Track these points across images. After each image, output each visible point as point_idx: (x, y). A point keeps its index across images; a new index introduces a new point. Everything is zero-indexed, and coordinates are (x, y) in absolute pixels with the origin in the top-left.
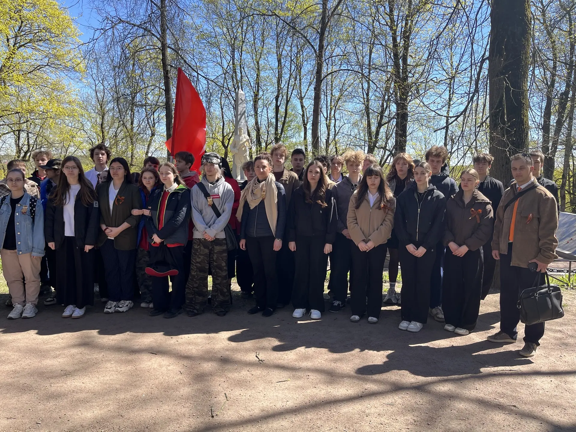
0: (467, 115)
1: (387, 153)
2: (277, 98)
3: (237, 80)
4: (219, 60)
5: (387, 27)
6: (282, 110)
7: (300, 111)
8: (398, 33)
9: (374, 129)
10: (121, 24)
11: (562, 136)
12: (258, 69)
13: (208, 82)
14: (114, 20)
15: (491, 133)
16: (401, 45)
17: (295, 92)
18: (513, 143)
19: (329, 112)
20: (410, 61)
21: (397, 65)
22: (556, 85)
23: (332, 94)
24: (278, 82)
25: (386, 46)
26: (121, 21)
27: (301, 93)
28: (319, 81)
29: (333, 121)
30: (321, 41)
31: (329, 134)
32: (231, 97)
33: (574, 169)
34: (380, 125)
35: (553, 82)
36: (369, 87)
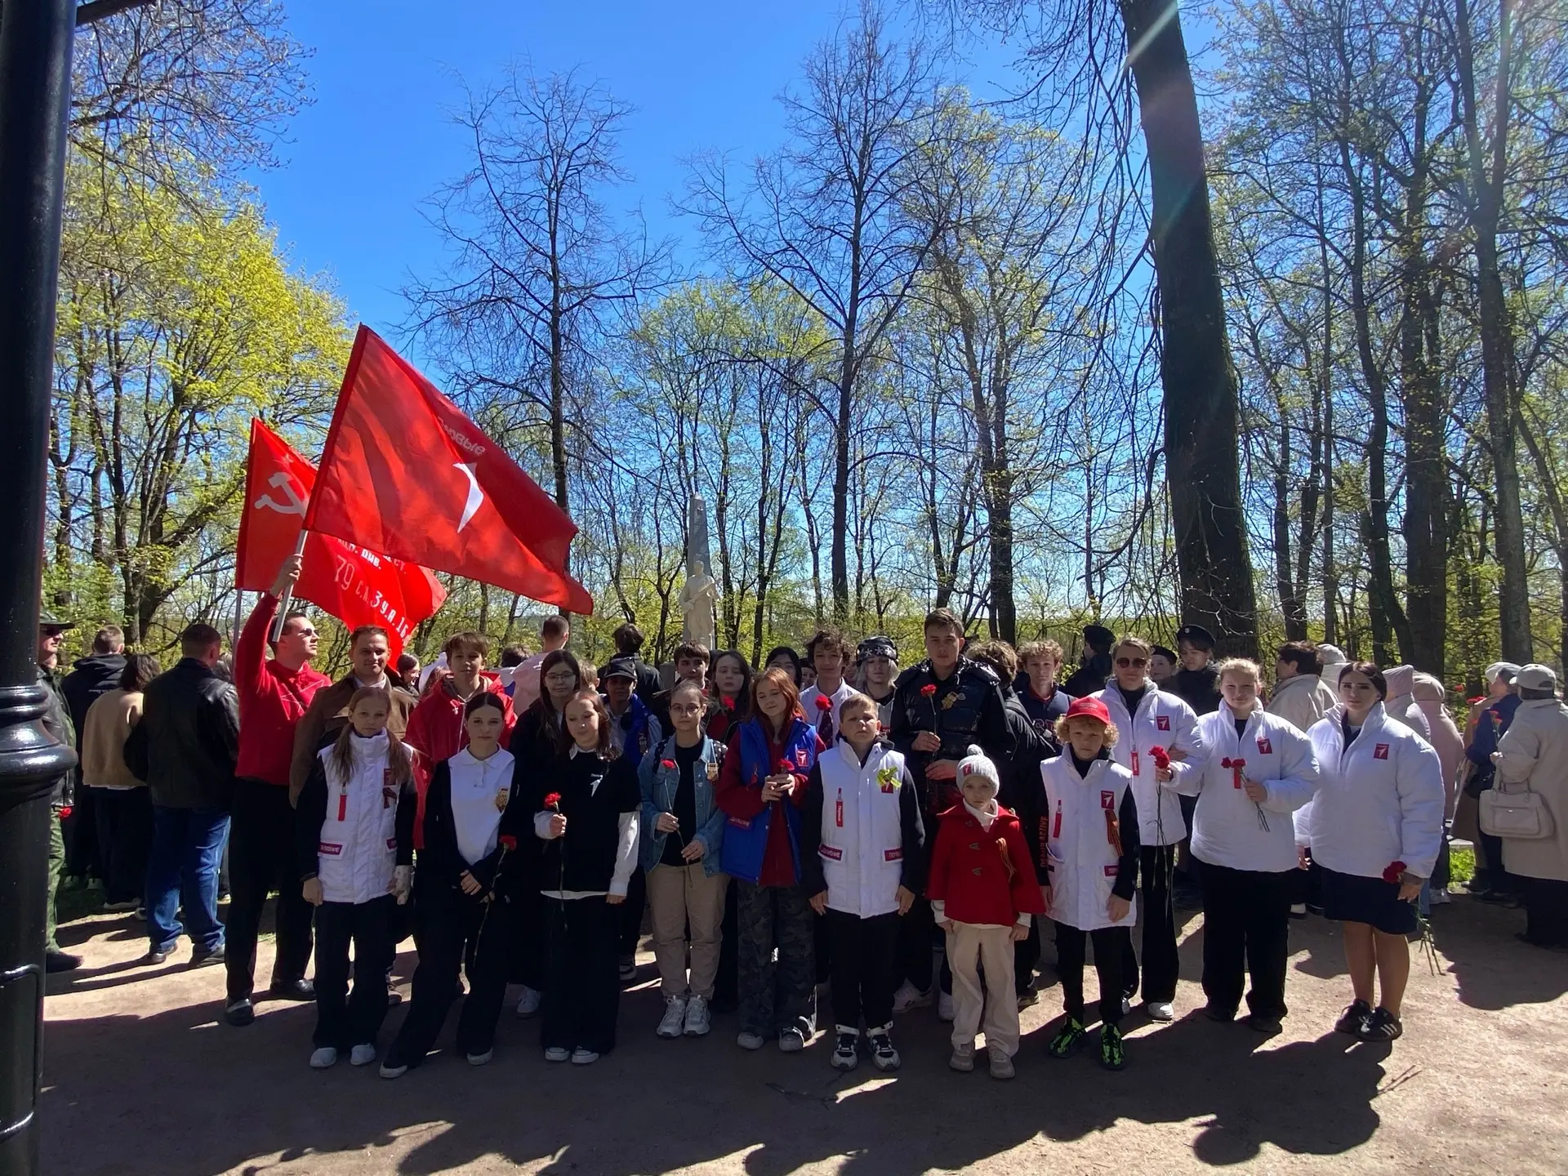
0: (1135, 547)
1: (976, 600)
2: (762, 502)
3: (687, 473)
4: (654, 437)
5: (964, 374)
6: (770, 523)
7: (806, 525)
8: (984, 384)
9: (946, 554)
10: (482, 385)
11: (1315, 560)
12: (726, 452)
13: (636, 481)
14: (468, 378)
15: (1184, 584)
16: (991, 404)
17: (795, 491)
18: (1226, 601)
19: (859, 524)
20: (1009, 430)
21: (985, 440)
22: (1293, 465)
23: (863, 492)
24: (764, 473)
25: (962, 408)
26: (483, 380)
27: (806, 494)
28: (843, 473)
29: (867, 542)
30: (845, 401)
31: (861, 567)
32: (674, 503)
33: (1346, 623)
34: (959, 549)
35: (1286, 460)
36: (933, 479)
